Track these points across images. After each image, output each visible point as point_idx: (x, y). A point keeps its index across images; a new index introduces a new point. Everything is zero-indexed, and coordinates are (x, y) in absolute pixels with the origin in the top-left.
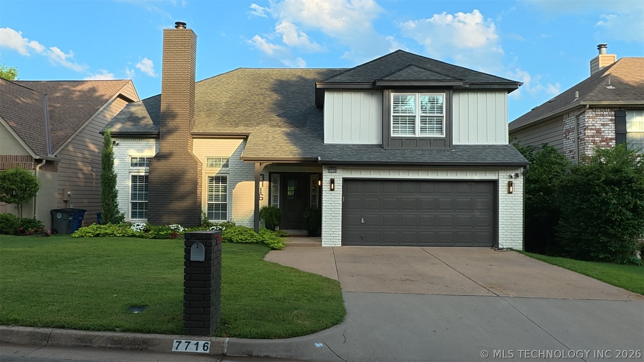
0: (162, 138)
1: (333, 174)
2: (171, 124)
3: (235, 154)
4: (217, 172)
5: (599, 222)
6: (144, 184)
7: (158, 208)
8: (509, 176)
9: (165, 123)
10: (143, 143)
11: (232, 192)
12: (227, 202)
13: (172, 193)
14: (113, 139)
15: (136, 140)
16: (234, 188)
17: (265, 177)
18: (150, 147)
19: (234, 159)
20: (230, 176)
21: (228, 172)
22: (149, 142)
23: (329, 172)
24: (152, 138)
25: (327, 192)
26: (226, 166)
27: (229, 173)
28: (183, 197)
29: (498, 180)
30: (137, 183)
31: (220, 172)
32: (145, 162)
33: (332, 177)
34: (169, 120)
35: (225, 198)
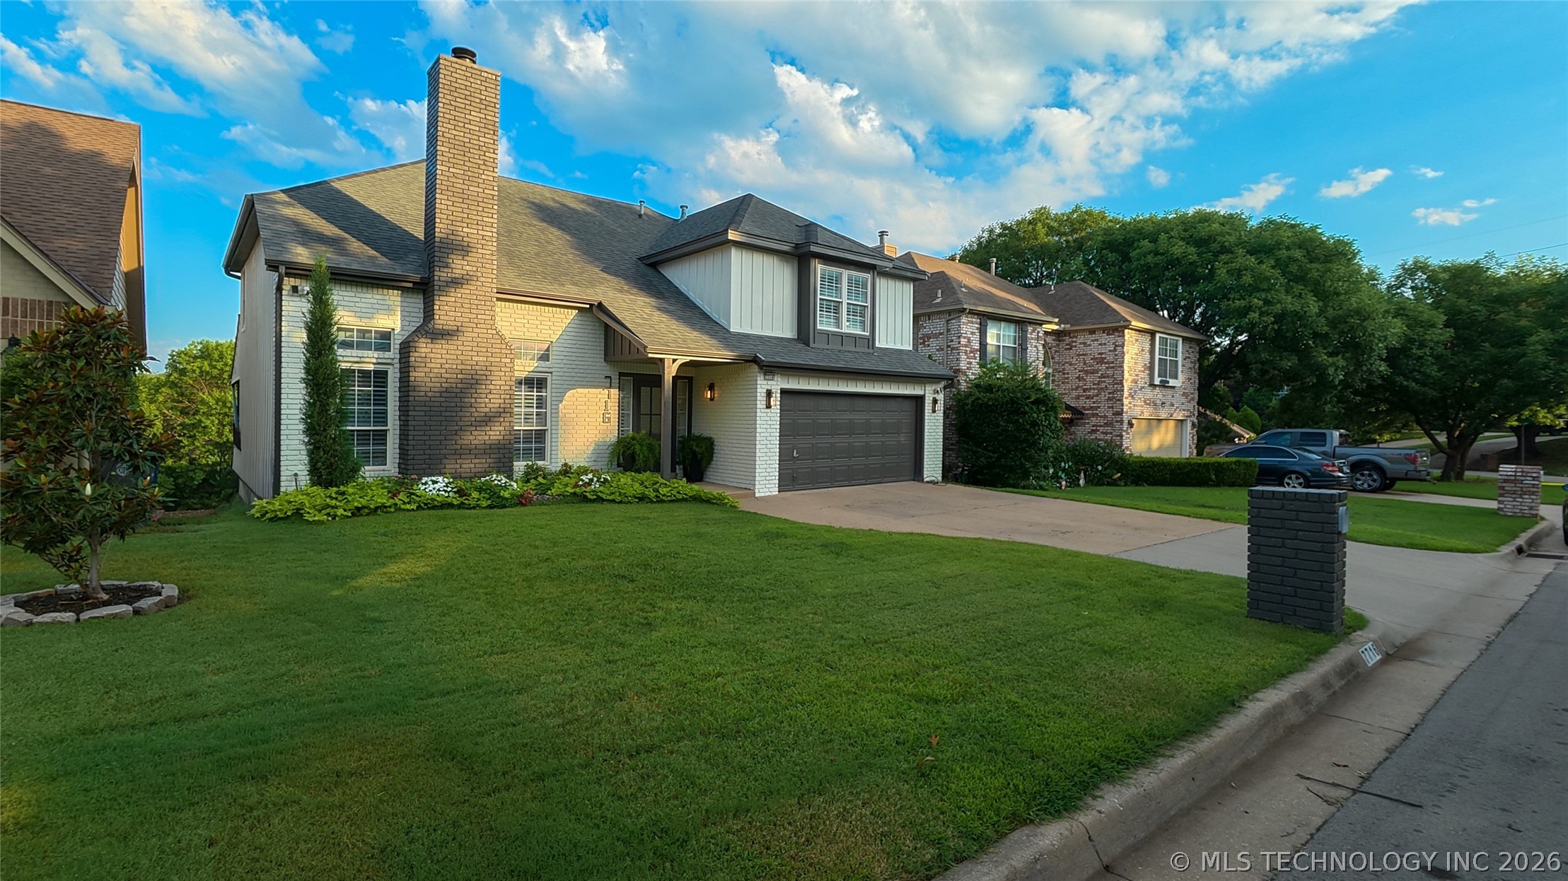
0: (440, 293)
1: (770, 382)
2: (459, 266)
3: (564, 337)
4: (531, 369)
5: (1025, 445)
6: (372, 389)
7: (432, 443)
8: (934, 390)
9: (445, 260)
10: (371, 297)
11: (558, 409)
12: (548, 427)
13: (463, 409)
14: (292, 279)
15: (354, 290)
16: (561, 401)
17: (613, 381)
18: (389, 310)
19: (560, 345)
20: (554, 378)
21: (551, 370)
22: (387, 298)
23: (765, 379)
24: (394, 288)
25: (762, 410)
26: (545, 357)
27: (551, 373)
28: (488, 420)
29: (924, 395)
30: (354, 386)
31: (536, 370)
32: (373, 341)
33: (769, 388)
34: (454, 257)
35: (542, 418)
